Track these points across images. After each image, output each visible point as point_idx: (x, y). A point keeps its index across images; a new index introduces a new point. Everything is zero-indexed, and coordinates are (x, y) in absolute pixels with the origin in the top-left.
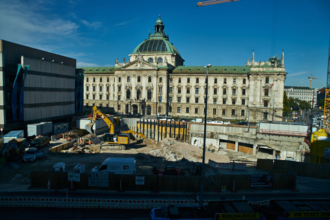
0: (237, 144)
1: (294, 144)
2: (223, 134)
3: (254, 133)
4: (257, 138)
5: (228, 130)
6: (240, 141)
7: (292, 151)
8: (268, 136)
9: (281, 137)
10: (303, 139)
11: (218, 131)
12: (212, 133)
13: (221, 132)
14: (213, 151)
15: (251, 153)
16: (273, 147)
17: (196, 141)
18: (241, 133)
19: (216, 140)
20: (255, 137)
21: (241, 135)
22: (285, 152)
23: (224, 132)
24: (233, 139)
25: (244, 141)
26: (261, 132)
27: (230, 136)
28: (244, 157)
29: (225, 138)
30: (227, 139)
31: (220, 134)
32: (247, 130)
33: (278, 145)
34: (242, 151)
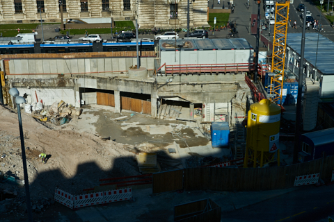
0: (117, 96)
1: (227, 87)
2: (85, 76)
3: (151, 67)
4: (156, 82)
5: (96, 66)
6: (123, 88)
7: (224, 101)
8: (177, 77)
9: (202, 76)
10: (242, 77)
11: (74, 71)
12: (61, 75)
13: (82, 71)
14: (68, 118)
15: (148, 111)
16: (189, 99)
17: (25, 96)
18: (123, 69)
19: (71, 91)
20: (152, 80)
21: (124, 75)
22: (212, 105)
23: (88, 71)
24: (109, 87)
25: (133, 90)
26: (163, 69)
27: (100, 80)
28: (134, 124)
29: (92, 84)
30: (96, 87)
31: (79, 76)
32: (135, 62)
33: (198, 93)
34: (131, 107)
